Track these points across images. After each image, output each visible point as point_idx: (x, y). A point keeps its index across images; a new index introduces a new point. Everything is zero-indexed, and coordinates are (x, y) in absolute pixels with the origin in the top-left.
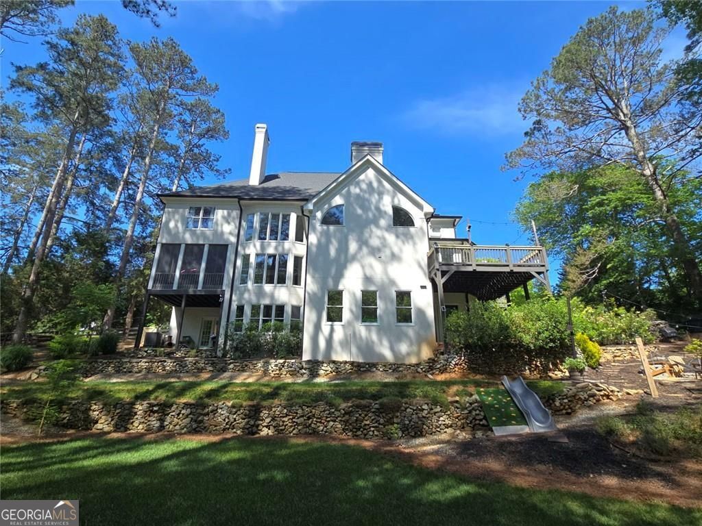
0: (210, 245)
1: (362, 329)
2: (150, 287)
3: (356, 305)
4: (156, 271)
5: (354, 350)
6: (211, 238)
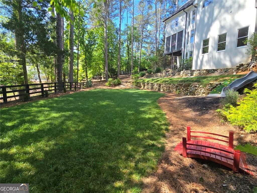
0: (178, 33)
1: (216, 54)
2: (165, 53)
3: (215, 44)
4: (166, 47)
5: (212, 64)
6: (178, 30)
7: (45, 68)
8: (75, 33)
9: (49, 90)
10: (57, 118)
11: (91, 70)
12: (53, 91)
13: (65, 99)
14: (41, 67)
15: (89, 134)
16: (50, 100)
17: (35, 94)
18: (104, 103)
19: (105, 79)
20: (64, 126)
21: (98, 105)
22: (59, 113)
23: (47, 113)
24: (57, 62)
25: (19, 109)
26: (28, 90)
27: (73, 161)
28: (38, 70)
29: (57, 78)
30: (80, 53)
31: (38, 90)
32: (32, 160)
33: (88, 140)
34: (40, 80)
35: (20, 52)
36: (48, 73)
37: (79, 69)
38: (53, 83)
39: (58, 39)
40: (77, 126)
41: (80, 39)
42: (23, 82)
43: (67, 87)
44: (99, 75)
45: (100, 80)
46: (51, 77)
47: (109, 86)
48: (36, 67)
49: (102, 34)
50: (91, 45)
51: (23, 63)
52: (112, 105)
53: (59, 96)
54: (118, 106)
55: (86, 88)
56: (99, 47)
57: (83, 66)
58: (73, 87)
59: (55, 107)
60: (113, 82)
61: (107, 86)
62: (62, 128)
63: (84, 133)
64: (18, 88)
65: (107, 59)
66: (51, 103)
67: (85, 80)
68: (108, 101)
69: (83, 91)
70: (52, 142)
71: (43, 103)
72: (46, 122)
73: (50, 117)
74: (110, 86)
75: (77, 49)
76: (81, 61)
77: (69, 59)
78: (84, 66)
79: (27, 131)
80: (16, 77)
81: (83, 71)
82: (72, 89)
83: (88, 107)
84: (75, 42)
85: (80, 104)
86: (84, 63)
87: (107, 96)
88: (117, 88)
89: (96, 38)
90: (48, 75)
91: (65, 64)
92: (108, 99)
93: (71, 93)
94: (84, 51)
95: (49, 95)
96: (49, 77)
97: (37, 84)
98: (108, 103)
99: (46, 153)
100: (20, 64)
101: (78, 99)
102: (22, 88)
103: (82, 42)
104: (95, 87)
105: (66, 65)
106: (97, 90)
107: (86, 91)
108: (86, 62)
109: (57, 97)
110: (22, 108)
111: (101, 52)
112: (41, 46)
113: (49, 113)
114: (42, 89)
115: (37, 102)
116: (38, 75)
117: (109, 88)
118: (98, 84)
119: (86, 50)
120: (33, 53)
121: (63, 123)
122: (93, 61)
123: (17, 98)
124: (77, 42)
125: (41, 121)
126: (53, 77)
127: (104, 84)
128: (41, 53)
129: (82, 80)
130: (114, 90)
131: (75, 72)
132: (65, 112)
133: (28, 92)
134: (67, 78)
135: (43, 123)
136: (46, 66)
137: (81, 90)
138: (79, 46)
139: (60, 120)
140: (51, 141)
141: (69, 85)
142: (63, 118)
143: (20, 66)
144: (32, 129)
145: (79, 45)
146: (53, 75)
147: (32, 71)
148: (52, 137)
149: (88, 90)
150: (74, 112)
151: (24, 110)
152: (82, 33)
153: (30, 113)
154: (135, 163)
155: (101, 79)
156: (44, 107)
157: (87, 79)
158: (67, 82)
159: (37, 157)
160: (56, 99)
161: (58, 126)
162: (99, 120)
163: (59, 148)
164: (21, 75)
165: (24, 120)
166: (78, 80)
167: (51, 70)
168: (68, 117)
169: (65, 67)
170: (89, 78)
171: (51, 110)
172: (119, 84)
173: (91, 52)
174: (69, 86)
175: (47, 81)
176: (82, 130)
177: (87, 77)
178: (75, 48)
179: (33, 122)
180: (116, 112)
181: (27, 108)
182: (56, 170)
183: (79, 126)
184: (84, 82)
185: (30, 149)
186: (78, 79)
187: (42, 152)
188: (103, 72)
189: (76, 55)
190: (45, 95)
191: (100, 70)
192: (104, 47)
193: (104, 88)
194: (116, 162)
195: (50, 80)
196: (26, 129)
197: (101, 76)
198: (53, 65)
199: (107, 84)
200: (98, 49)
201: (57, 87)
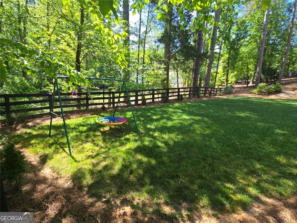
7: (183, 73)
8: (220, 29)
9: (185, 95)
10: (187, 120)
11: (235, 73)
12: (188, 96)
13: (197, 104)
14: (180, 72)
15: (213, 140)
16: (184, 104)
17: (173, 97)
18: (242, 115)
19: (254, 85)
20: (192, 127)
21: (233, 115)
22: (190, 116)
23: (180, 114)
24: (194, 66)
25: (161, 108)
26: (168, 93)
27: (193, 154)
28: (177, 75)
29: (193, 83)
30: (222, 52)
31: (175, 94)
32: (166, 143)
33: (210, 144)
34: (178, 84)
35: (167, 60)
36: (185, 78)
37: (218, 72)
38: (188, 88)
39: (199, 41)
40: (203, 130)
41: (225, 35)
42: (165, 86)
43: (201, 92)
44: (246, 79)
45: (246, 86)
46: (188, 82)
47: (258, 95)
48: (176, 73)
49: (260, 19)
50: (240, 39)
51: (167, 70)
52: (254, 118)
53: (192, 101)
54: (262, 121)
55: (223, 95)
56: (252, 40)
57: (224, 68)
58: (208, 93)
59: (187, 110)
60: (266, 88)
61: (255, 93)
62: (190, 129)
63: (209, 138)
64: (161, 91)
65: (262, 55)
66: (185, 107)
67: (224, 86)
68: (248, 113)
69: (219, 98)
70: (180, 137)
71: (177, 106)
72: (177, 121)
73: (181, 118)
74: (260, 94)
75: (219, 48)
76: (222, 62)
77: (208, 62)
78: (226, 67)
79: (164, 125)
80: (161, 82)
81: (223, 73)
82: (206, 95)
83: (220, 115)
84: (218, 40)
85: (211, 111)
86: (226, 64)
87: (250, 106)
88: (273, 97)
89: (248, 28)
90: (186, 79)
91: (203, 67)
92: (250, 111)
93: (204, 99)
94: (228, 49)
95: (183, 99)
96: (185, 82)
97: (175, 89)
98: (248, 115)
99: (175, 142)
100: (165, 71)
101: (210, 106)
102: (164, 91)
103: (227, 38)
104: (236, 94)
105: (204, 69)
106: (237, 98)
107: (223, 99)
108: (228, 63)
109: (190, 102)
110: (163, 108)
111: (255, 47)
112: (182, 52)
113: (181, 115)
114: (179, 94)
115: (173, 104)
116: (176, 80)
117: (257, 96)
118: (241, 90)
119: (231, 47)
120: (176, 59)
121: (191, 125)
122: (239, 61)
123: (160, 99)
124: (220, 39)
125: (175, 120)
126: (190, 82)
127: (250, 91)
128: (182, 58)
129: (220, 85)
130: (265, 100)
131: (212, 76)
132: (195, 116)
133: (168, 95)
134: (203, 83)
135: (175, 122)
136: (185, 71)
137: (217, 97)
138: (223, 44)
139: (189, 122)
140: (179, 135)
141: (204, 90)
142: (192, 121)
143: (165, 72)
144: (168, 124)
145: (223, 42)
146: (190, 80)
147: (172, 76)
148: (180, 133)
149: (225, 97)
150: (203, 117)
151: (164, 109)
152: (228, 26)
153: (167, 112)
154: (258, 180)
155: (248, 84)
156: (179, 109)
157: (227, 84)
158: (203, 87)
159: (169, 143)
160: (189, 103)
161: (187, 127)
162: (228, 130)
163: (184, 142)
164: (164, 80)
165: (164, 117)
166: (215, 85)
167: (188, 75)
168: (197, 121)
169: (202, 71)
170: (230, 82)
171: (183, 113)
172: (278, 92)
173: (238, 49)
174: (204, 92)
175: (184, 86)
176: (207, 134)
177: (227, 81)
178: (217, 47)
179: (169, 119)
180: (256, 127)
181: (166, 108)
182: (180, 155)
183: (205, 131)
184: (222, 87)
185: (166, 136)
186: (216, 83)
187: (173, 141)
188: (253, 75)
189: (217, 56)
190: (180, 99)
191: (248, 72)
192: (260, 37)
193: (250, 96)
194: (233, 170)
195: (186, 85)
196: (164, 123)
197: (248, 80)
198: (190, 70)
199: (255, 91)
200: (250, 43)
201: (191, 92)
